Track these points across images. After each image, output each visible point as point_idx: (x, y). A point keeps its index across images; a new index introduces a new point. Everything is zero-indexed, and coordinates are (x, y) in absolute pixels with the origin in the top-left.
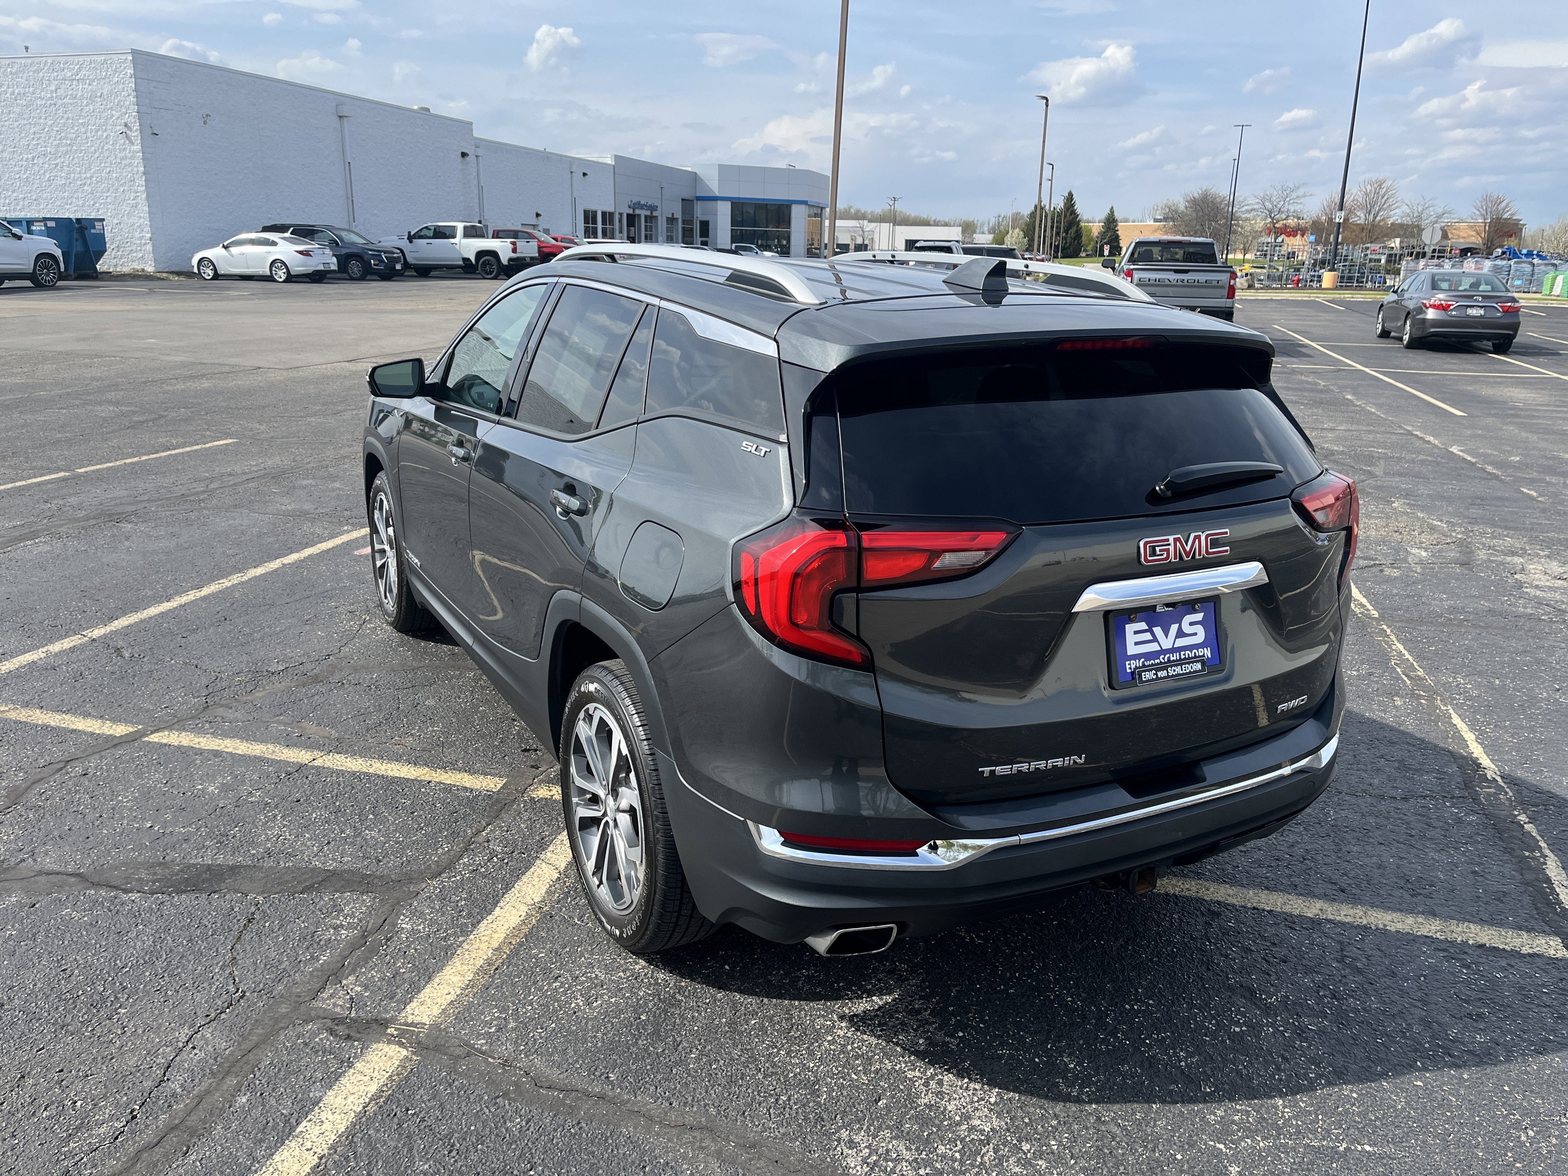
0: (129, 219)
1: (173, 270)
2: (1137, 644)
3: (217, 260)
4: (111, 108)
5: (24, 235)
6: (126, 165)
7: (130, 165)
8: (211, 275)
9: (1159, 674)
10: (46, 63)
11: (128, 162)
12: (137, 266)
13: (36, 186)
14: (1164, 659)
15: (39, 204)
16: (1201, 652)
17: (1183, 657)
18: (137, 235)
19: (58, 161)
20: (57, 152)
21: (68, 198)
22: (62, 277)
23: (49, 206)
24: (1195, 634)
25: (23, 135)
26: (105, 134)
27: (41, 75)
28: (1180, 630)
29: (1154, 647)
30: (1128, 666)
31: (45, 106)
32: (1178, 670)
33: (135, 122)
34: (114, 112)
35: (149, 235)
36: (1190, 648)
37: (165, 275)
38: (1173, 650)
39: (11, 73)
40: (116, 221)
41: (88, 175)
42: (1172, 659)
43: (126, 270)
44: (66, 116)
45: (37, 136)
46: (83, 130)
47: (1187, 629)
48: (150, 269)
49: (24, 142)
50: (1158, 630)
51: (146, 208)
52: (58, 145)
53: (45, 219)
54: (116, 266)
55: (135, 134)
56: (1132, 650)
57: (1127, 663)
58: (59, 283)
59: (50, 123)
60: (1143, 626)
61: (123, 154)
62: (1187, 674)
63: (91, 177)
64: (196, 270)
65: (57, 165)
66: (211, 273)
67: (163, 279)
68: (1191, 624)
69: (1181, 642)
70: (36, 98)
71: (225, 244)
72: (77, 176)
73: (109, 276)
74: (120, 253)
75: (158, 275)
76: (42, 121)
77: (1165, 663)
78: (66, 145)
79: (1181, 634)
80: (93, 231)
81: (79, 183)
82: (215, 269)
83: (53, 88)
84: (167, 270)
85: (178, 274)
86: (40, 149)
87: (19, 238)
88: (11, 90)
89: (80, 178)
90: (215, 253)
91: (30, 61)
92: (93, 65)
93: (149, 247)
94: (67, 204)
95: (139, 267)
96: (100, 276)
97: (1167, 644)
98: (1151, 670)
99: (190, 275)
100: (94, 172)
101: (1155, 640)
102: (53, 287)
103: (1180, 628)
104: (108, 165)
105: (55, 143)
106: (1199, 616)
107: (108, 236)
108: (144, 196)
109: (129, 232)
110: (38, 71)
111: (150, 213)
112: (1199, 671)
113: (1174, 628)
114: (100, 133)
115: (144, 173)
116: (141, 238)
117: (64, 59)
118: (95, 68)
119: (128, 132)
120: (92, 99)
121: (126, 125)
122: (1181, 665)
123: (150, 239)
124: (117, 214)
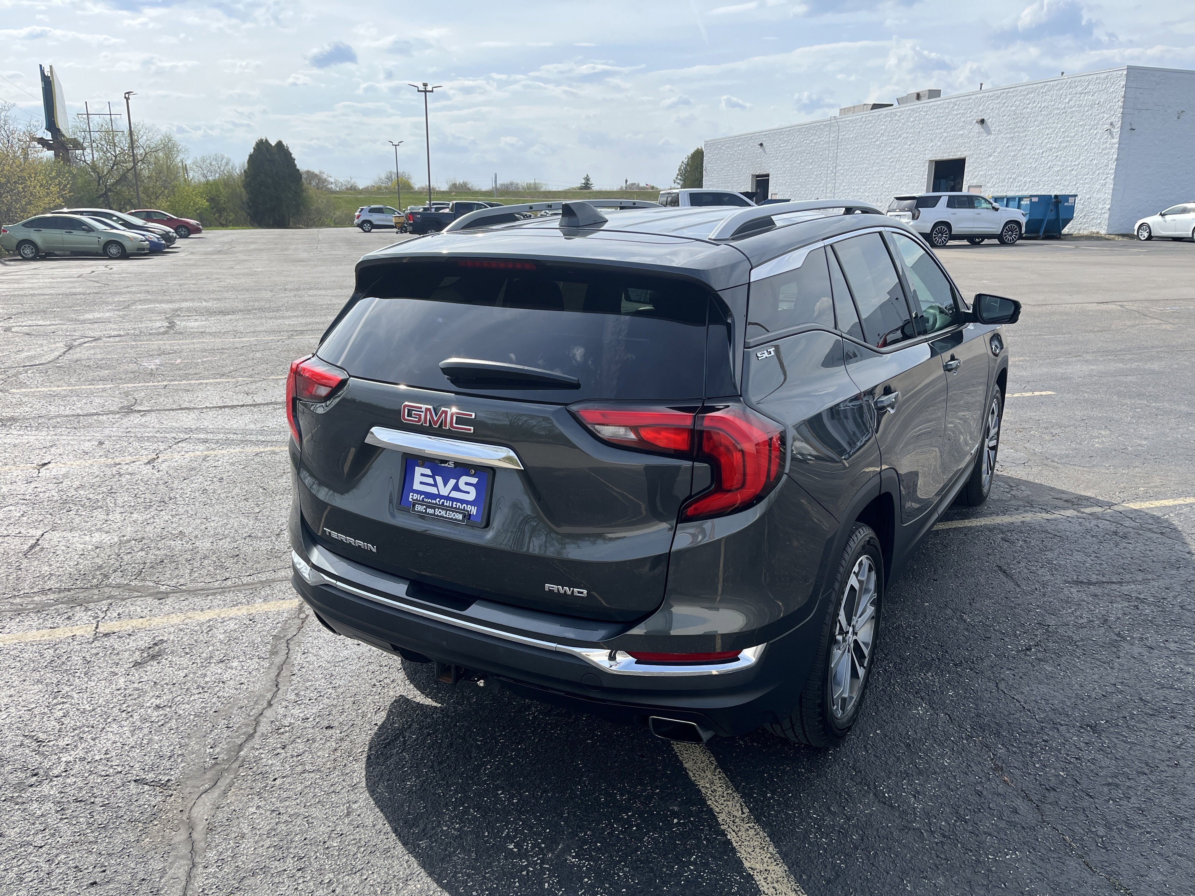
0: (1097, 194)
1: (1122, 233)
2: (421, 483)
3: (1153, 225)
4: (1104, 112)
5: (1000, 208)
6: (1105, 154)
7: (1108, 154)
8: (1146, 236)
9: (428, 510)
10: (1067, 82)
11: (1107, 151)
12: (1094, 230)
13: (1040, 172)
14: (439, 501)
15: (1039, 185)
16: (469, 508)
17: (454, 506)
18: (1100, 206)
19: (1059, 153)
20: (1060, 146)
21: (1060, 180)
22: (1021, 237)
23: (1045, 187)
24: (468, 493)
25: (1040, 136)
26: (1095, 132)
27: (1061, 91)
28: (456, 484)
29: (433, 490)
30: (411, 497)
31: (1058, 114)
32: (443, 513)
33: (1119, 121)
34: (1105, 115)
35: (1108, 206)
36: (462, 501)
37: (1112, 236)
38: (448, 498)
39: (1042, 93)
40: (1088, 196)
41: (1077, 163)
42: (445, 504)
43: (1086, 233)
44: (1071, 120)
45: (1049, 136)
46: (1080, 130)
47: (462, 486)
48: (1103, 232)
49: (1040, 141)
50: (439, 479)
51: (1112, 186)
52: (1061, 142)
53: (1031, 196)
54: (1080, 230)
55: (1116, 130)
56: (417, 486)
57: (411, 494)
58: (1018, 242)
59: (1059, 126)
60: (428, 472)
61: (1104, 146)
62: (449, 518)
63: (1079, 164)
64: (1136, 233)
65: (1057, 156)
66: (1146, 235)
67: (1110, 240)
68: (467, 484)
69: (455, 494)
70: (1054, 109)
71: (1163, 212)
72: (1069, 164)
73: (1070, 237)
74: (1085, 220)
75: (1107, 236)
76: (1054, 125)
77: (439, 505)
78: (1067, 141)
79: (456, 488)
80: (1066, 204)
81: (1069, 169)
82: (1150, 232)
83: (1067, 100)
84: (1116, 233)
85: (1123, 235)
86: (1048, 146)
87: (997, 210)
88: (1039, 105)
89: (1071, 166)
90: (1154, 220)
91: (1056, 82)
92: (1098, 81)
93: (1106, 216)
94: (1057, 184)
95: (1095, 231)
96: (1062, 237)
97: (444, 492)
98: (423, 505)
99: (1131, 236)
100: (1082, 160)
101: (435, 485)
102: (1012, 244)
103: (457, 483)
104: (1092, 154)
105: (1060, 140)
106: (474, 480)
107: (1078, 207)
108: (1113, 177)
109: (1095, 205)
110: (1060, 89)
111: (1113, 189)
112: (459, 521)
113: (452, 482)
114: (1092, 131)
115: (1117, 160)
116: (1103, 209)
117: (1079, 79)
118: (1099, 83)
119: (1112, 129)
120: (1092, 106)
121: (1111, 124)
122: (447, 510)
123: (1109, 209)
124: (1090, 191)
